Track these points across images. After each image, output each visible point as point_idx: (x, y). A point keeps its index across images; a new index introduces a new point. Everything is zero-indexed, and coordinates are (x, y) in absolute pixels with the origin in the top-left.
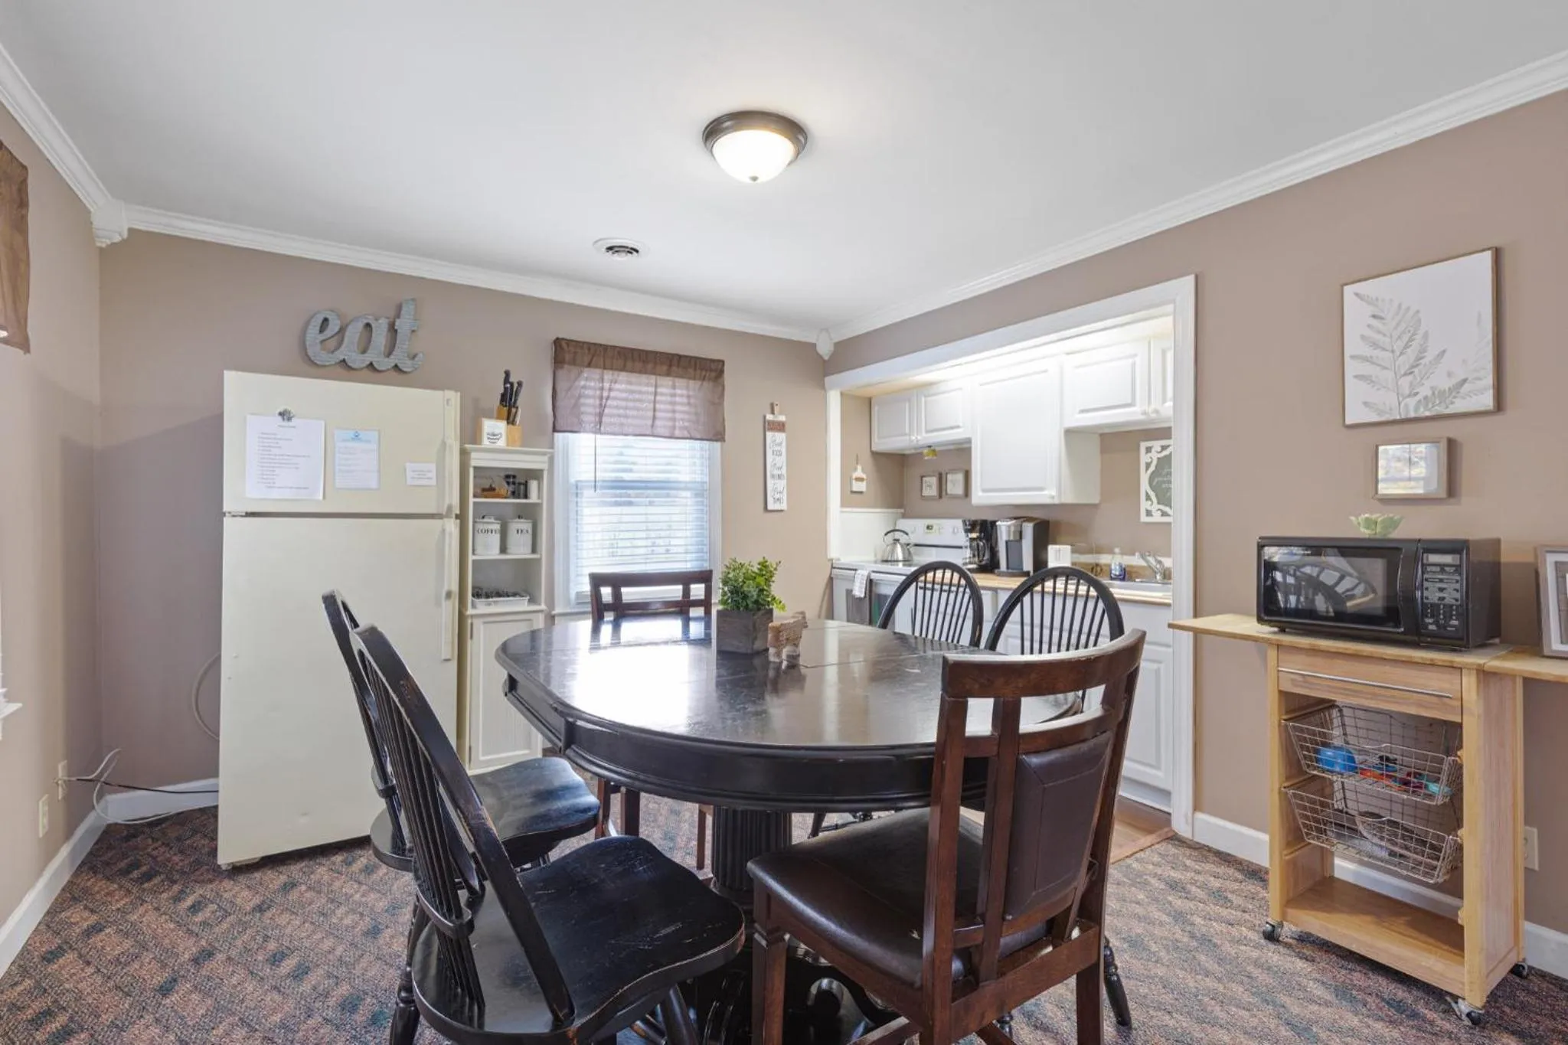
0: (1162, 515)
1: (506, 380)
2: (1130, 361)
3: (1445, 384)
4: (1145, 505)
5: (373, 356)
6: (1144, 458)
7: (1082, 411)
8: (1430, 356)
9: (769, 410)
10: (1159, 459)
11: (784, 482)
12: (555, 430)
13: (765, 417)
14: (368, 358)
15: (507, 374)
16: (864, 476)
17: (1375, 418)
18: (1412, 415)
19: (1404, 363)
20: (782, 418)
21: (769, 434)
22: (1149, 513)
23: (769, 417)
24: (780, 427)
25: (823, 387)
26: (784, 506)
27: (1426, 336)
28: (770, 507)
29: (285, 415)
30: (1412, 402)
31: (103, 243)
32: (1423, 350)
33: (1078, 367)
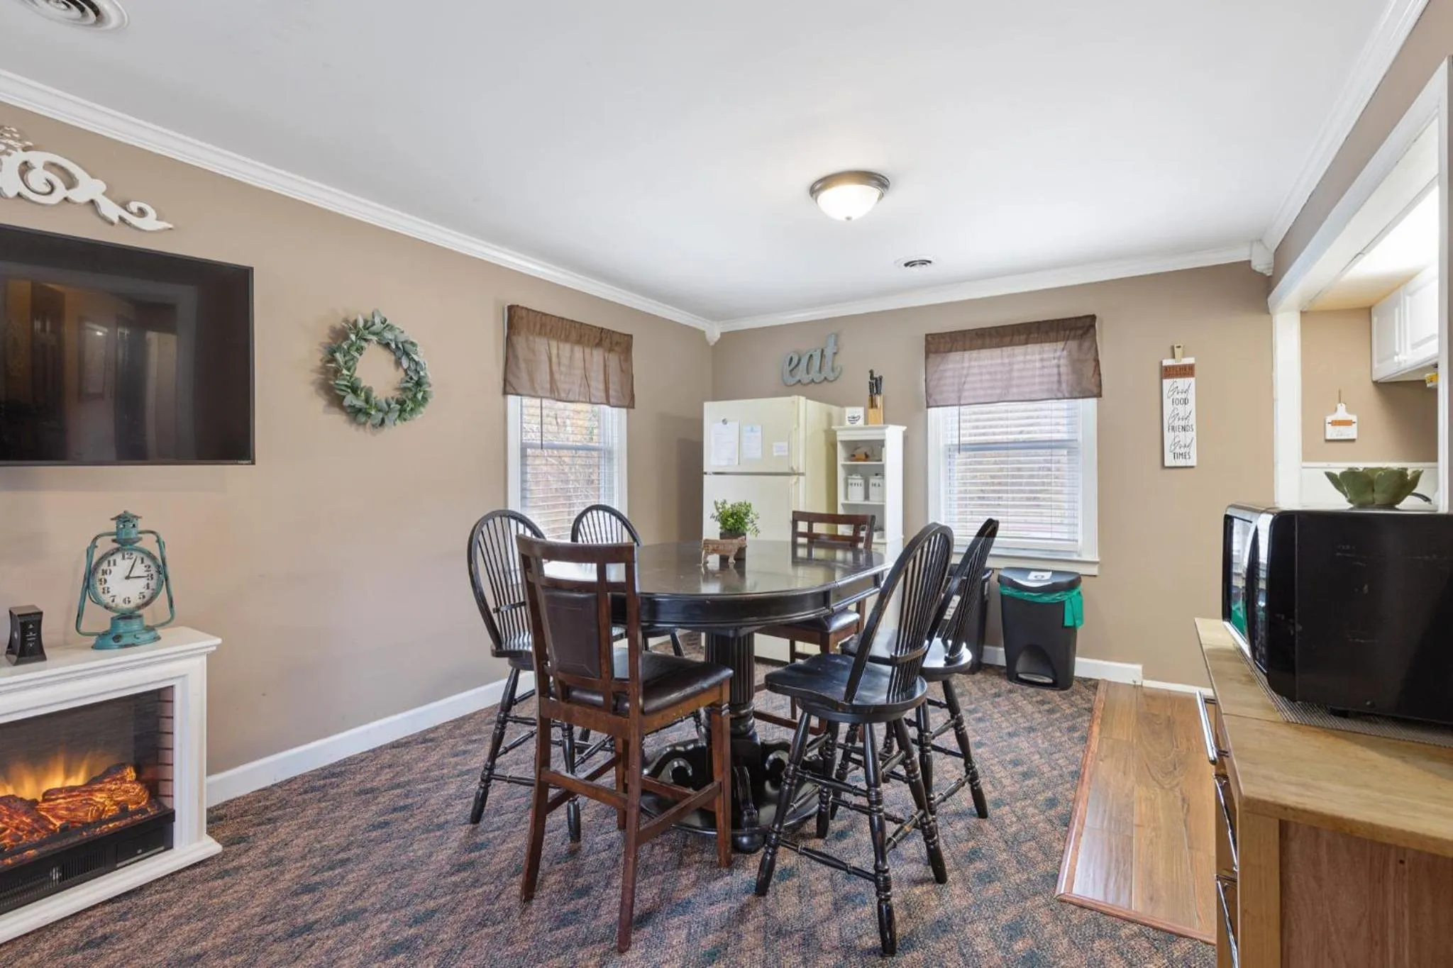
1: (872, 377)
5: (814, 374)
9: (1169, 353)
11: (1192, 435)
12: (928, 407)
13: (1161, 363)
14: (811, 376)
15: (871, 372)
16: (1354, 418)
20: (1189, 361)
21: (1167, 383)
23: (1168, 362)
24: (1186, 371)
25: (1266, 310)
26: (1192, 461)
28: (1167, 464)
29: (725, 422)
31: (712, 344)
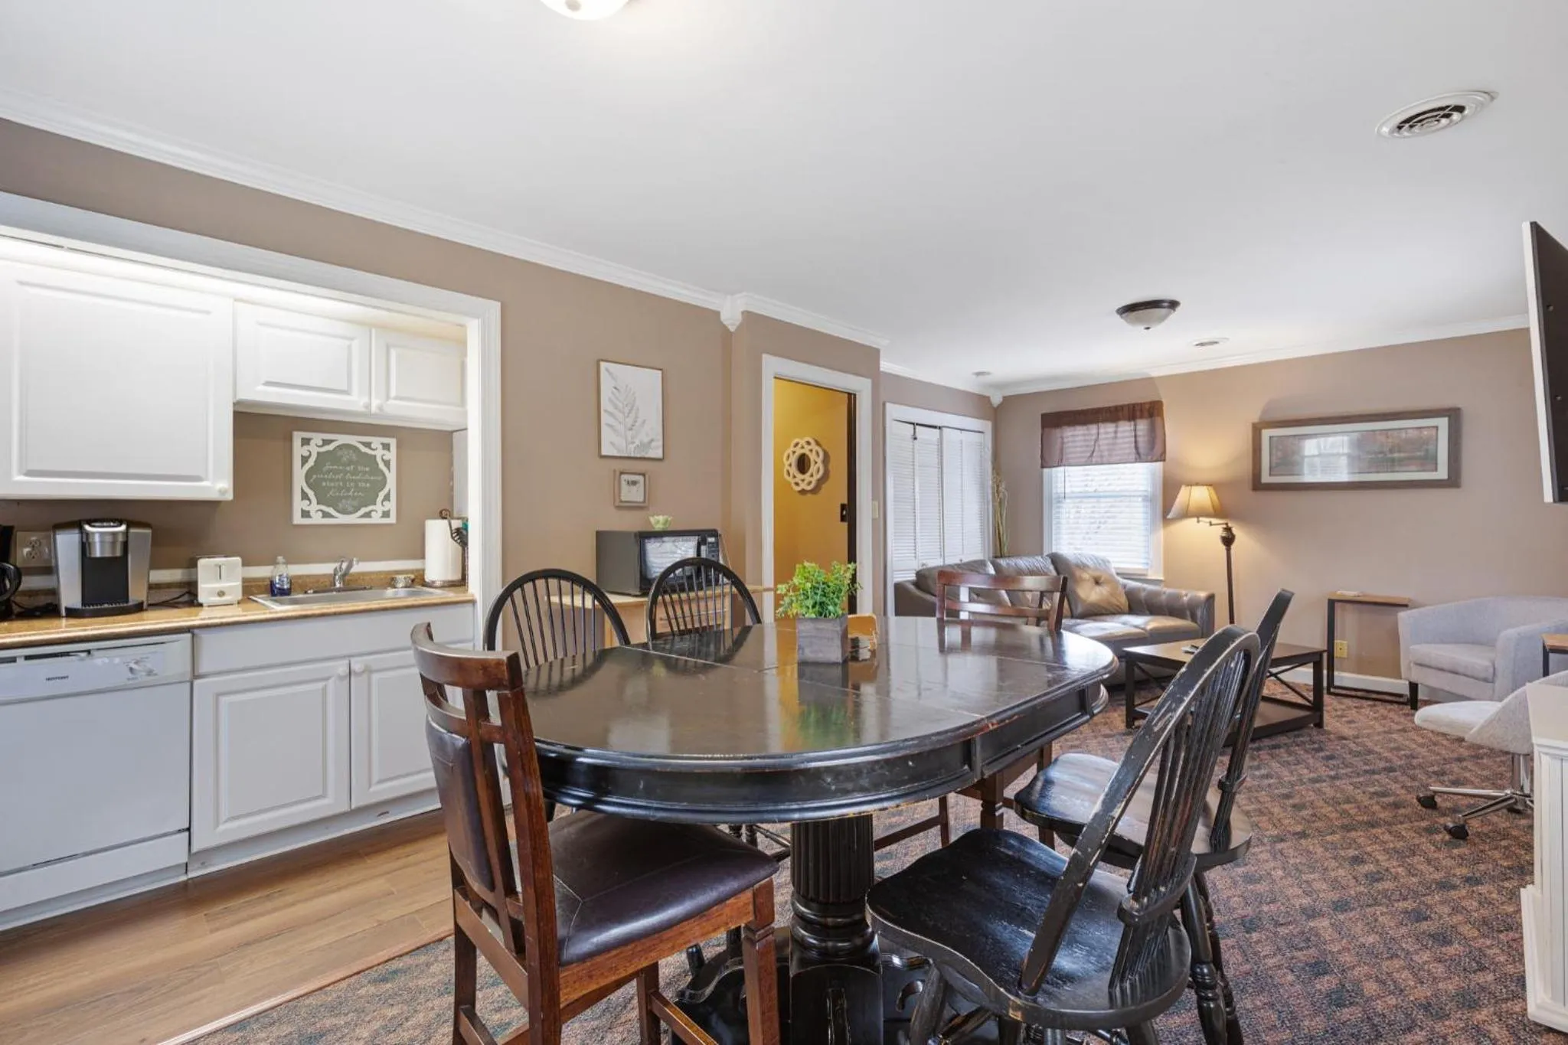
0: (323, 517)
2: (347, 342)
3: (646, 440)
4: (298, 504)
6: (298, 451)
7: (268, 383)
8: (640, 421)
10: (318, 453)
17: (615, 453)
18: (632, 455)
19: (629, 421)
22: (305, 514)
27: (638, 409)
30: (632, 447)
32: (636, 417)
33: (261, 324)
